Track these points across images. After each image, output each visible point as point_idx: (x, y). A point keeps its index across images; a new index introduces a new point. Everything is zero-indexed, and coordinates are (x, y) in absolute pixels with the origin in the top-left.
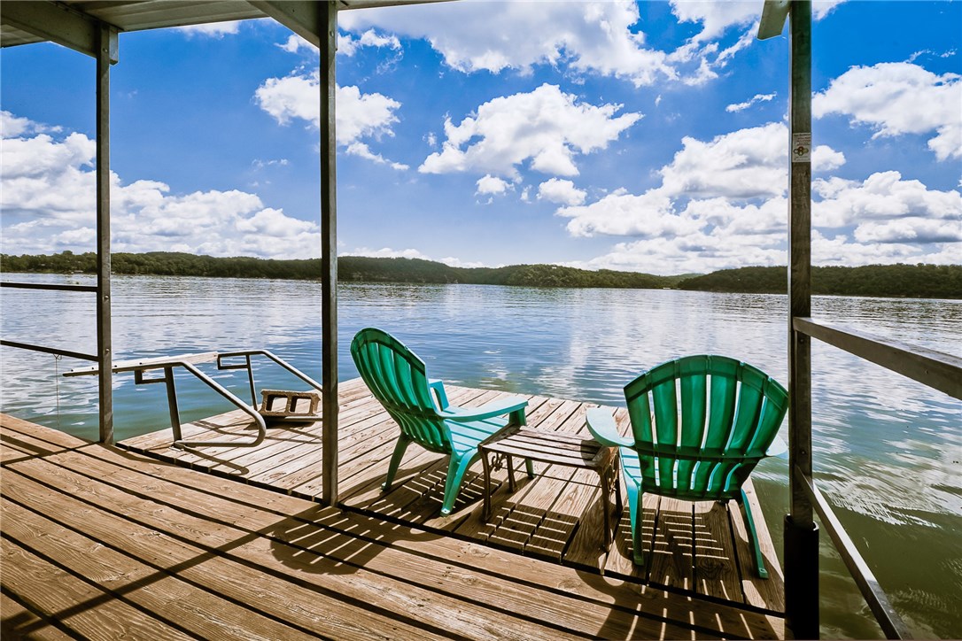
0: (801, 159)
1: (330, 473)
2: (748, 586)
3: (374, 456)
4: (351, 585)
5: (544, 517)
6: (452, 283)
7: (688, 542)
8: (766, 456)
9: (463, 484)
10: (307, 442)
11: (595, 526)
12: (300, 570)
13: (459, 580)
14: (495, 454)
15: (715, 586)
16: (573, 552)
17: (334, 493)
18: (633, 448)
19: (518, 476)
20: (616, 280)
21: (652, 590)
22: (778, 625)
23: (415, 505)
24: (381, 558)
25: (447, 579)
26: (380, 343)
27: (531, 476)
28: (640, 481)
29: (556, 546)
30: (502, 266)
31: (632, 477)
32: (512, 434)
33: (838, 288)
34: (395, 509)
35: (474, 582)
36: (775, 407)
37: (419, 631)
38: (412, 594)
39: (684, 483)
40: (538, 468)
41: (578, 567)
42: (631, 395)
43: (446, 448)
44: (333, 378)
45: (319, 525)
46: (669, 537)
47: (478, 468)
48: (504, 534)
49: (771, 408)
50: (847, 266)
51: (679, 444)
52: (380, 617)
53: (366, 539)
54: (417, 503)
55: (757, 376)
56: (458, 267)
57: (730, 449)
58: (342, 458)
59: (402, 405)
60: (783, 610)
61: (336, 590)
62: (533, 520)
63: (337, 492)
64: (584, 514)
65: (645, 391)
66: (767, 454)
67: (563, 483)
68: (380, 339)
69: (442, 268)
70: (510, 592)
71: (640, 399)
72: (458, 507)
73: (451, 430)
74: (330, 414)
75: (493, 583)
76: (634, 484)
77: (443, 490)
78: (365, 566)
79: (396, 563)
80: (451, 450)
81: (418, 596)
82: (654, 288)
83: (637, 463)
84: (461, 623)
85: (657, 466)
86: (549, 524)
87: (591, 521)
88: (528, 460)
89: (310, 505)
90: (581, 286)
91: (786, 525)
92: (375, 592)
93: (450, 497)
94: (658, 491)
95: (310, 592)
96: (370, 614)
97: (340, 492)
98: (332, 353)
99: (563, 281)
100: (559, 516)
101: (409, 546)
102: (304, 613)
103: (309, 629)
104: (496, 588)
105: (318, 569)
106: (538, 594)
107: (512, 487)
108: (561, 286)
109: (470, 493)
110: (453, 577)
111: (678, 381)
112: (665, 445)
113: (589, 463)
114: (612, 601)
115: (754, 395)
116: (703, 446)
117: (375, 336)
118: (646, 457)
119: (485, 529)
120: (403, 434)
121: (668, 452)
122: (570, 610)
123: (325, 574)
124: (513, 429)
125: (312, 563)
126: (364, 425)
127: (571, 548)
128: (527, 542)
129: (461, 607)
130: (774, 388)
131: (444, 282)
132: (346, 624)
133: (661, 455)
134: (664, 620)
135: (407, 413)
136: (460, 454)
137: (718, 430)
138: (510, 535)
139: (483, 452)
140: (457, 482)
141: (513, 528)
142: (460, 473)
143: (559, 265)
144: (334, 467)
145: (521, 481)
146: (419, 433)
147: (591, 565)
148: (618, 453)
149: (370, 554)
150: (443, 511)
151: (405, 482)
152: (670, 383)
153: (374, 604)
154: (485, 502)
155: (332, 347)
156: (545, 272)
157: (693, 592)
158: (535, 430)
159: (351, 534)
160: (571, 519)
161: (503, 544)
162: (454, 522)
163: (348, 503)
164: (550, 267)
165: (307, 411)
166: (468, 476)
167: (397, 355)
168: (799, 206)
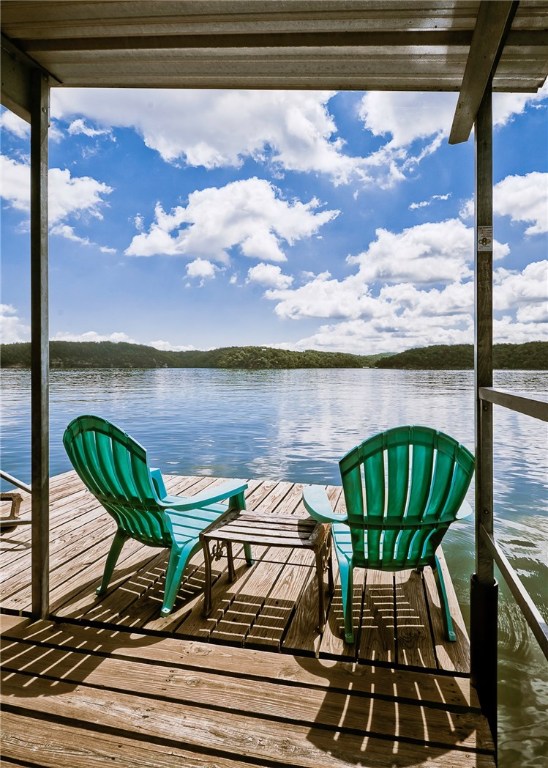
0: (485, 249)
1: (40, 581)
2: (440, 650)
3: (86, 558)
4: (69, 705)
5: (263, 605)
6: (162, 367)
7: (390, 614)
8: (456, 519)
9: (182, 579)
10: (9, 550)
11: (310, 609)
12: (11, 696)
13: (182, 683)
14: (215, 542)
15: (413, 656)
16: (291, 638)
17: (45, 604)
18: (346, 522)
19: (238, 564)
20: (321, 359)
21: (361, 666)
22: (464, 685)
23: (133, 608)
24: (101, 670)
25: (171, 684)
26: (98, 431)
27: (249, 562)
28: (350, 556)
29: (274, 634)
30: (213, 348)
31: (343, 553)
32: (233, 520)
33: (505, 364)
34: (113, 614)
35: (198, 683)
36: (464, 471)
37: (146, 745)
38: (136, 705)
39: (388, 553)
40: (256, 552)
41: (296, 652)
42: (346, 469)
43: (167, 541)
44: (44, 472)
45: (30, 642)
46: (375, 612)
47: (198, 560)
48: (226, 628)
49: (461, 472)
50: (513, 343)
51: (385, 515)
52: (104, 736)
53: (84, 651)
54: (135, 605)
55: (450, 443)
56: (168, 350)
57: (427, 515)
58: (53, 562)
59: (121, 497)
60: (468, 671)
61: (54, 713)
62: (253, 609)
63: (48, 602)
64: (300, 597)
65: (357, 464)
66: (457, 517)
67: (280, 566)
68: (98, 427)
69: (151, 351)
70: (233, 688)
71: (353, 472)
72: (179, 605)
73: (172, 521)
74: (40, 514)
75: (216, 682)
76: (345, 560)
77: (163, 588)
78: (85, 681)
79: (118, 673)
80: (171, 542)
81: (142, 707)
82: (355, 367)
83: (348, 538)
84: (188, 730)
85: (366, 540)
86: (268, 611)
87: (306, 601)
88: (247, 545)
89: (18, 620)
90: (289, 367)
91: (473, 583)
92: (97, 709)
93: (170, 593)
94: (366, 565)
95: (27, 719)
96: (93, 734)
97: (51, 602)
98: (43, 444)
99: (272, 362)
100: (277, 603)
101: (130, 653)
102: (21, 743)
103: (28, 760)
104: (220, 686)
105: (32, 692)
106: (260, 686)
107: (232, 576)
108: (271, 368)
109: (189, 588)
110: (177, 681)
111: (386, 452)
112: (374, 517)
113: (306, 542)
114: (326, 683)
115: (448, 461)
116: (405, 515)
117: (92, 424)
118: (356, 531)
119: (206, 624)
120: (120, 530)
121: (376, 524)
122: (291, 699)
123: (41, 697)
124: (233, 515)
125: (25, 685)
126: (74, 524)
127: (288, 634)
128: (248, 634)
129: (186, 712)
130: (463, 454)
131: (153, 366)
132: (67, 749)
133: (369, 527)
134: (372, 696)
135: (125, 506)
136: (180, 546)
137: (418, 498)
138: (230, 629)
139: (204, 540)
140: (177, 577)
141: (234, 620)
142: (180, 567)
143: (268, 346)
144: (45, 574)
145: (240, 569)
146: (138, 527)
147: (306, 649)
148: (331, 530)
149: (89, 668)
150: (163, 610)
151: (122, 584)
152: (378, 455)
153: (97, 722)
154: (205, 595)
155: (43, 438)
156: (256, 354)
157: (396, 665)
158: (253, 513)
159: (66, 648)
160: (288, 603)
161: (225, 639)
162: (175, 622)
163: (61, 614)
164: (259, 349)
165: (8, 514)
166: (189, 569)
167: (116, 442)
168: (483, 289)
